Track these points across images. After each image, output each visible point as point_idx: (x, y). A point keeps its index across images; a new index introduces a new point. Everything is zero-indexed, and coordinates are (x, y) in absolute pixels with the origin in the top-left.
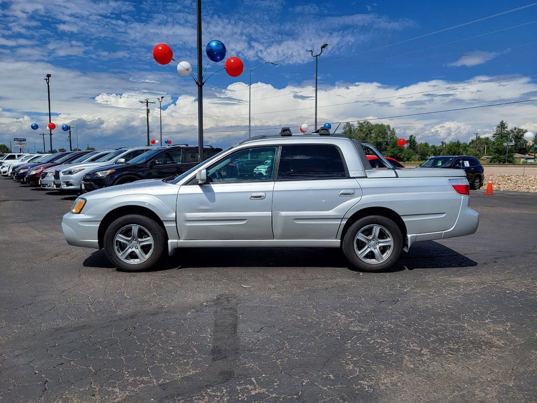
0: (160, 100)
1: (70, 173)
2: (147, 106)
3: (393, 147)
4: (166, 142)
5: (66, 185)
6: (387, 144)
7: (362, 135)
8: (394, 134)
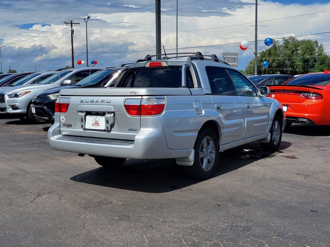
0: (86, 21)
1: (16, 96)
2: (72, 27)
3: (322, 64)
4: (92, 63)
5: (11, 109)
6: (315, 61)
7: (287, 52)
8: (322, 50)
